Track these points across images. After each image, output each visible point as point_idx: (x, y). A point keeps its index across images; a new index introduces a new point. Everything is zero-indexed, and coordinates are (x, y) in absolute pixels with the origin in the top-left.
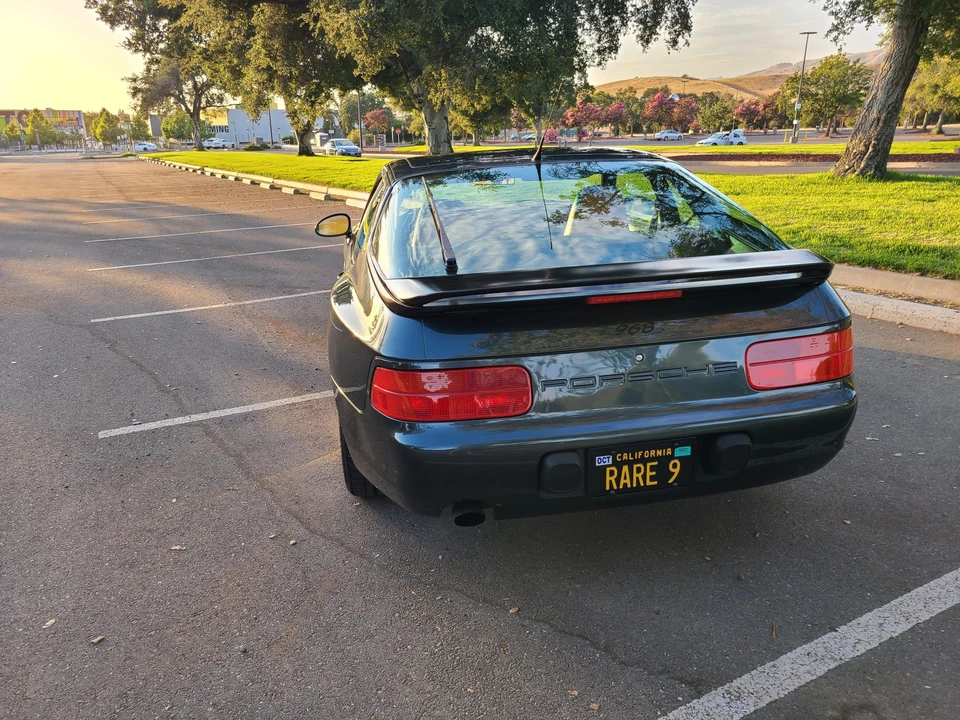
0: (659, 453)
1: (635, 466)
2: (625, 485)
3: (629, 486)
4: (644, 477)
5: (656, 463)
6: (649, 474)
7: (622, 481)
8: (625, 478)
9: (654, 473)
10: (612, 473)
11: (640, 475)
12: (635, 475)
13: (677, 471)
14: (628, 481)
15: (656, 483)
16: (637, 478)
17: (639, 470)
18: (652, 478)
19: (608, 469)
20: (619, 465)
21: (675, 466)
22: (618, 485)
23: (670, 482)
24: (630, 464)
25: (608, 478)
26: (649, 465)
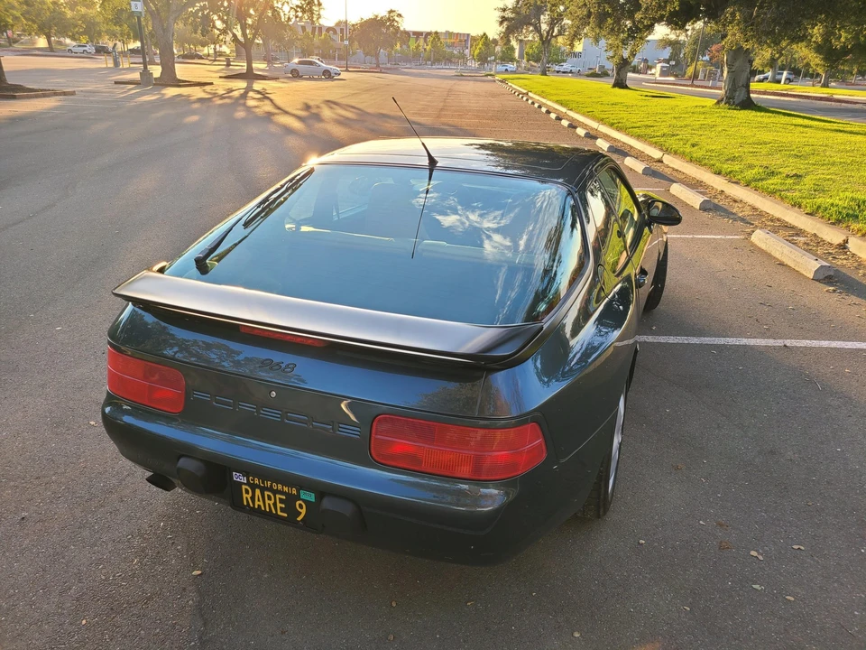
0: (286, 489)
1: (266, 493)
2: (259, 506)
3: (263, 509)
4: (275, 504)
5: (284, 497)
6: (279, 505)
7: (257, 503)
8: (259, 500)
9: (283, 506)
10: (247, 492)
11: (271, 502)
12: (267, 502)
13: (303, 511)
14: (261, 503)
15: (286, 515)
16: (269, 504)
17: (270, 498)
18: (281, 509)
19: (244, 487)
20: (253, 487)
21: (301, 506)
22: (254, 504)
23: (299, 519)
24: (263, 490)
25: (245, 495)
26: (278, 496)
